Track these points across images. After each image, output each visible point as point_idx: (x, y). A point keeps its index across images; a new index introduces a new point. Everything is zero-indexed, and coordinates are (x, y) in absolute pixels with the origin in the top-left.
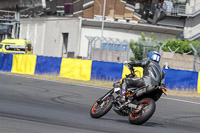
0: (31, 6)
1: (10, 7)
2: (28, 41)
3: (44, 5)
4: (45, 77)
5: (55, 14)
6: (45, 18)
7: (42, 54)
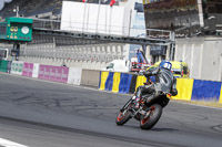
0: (188, 25)
1: (165, 25)
2: (184, 64)
3: (202, 24)
4: (203, 103)
5: (214, 34)
6: (203, 38)
7: (199, 78)
